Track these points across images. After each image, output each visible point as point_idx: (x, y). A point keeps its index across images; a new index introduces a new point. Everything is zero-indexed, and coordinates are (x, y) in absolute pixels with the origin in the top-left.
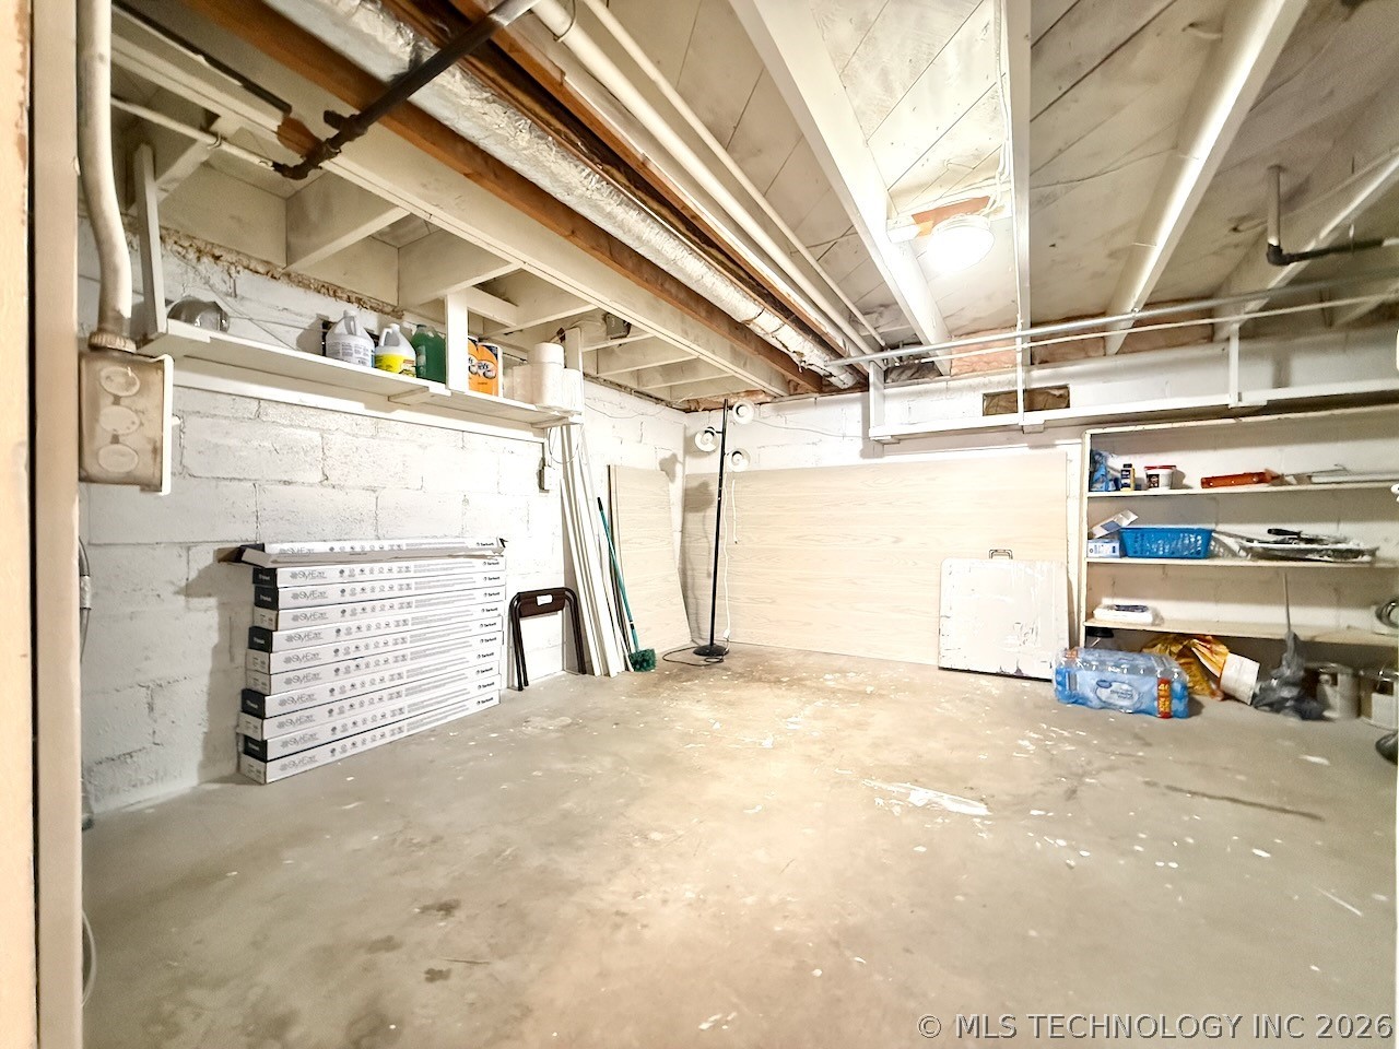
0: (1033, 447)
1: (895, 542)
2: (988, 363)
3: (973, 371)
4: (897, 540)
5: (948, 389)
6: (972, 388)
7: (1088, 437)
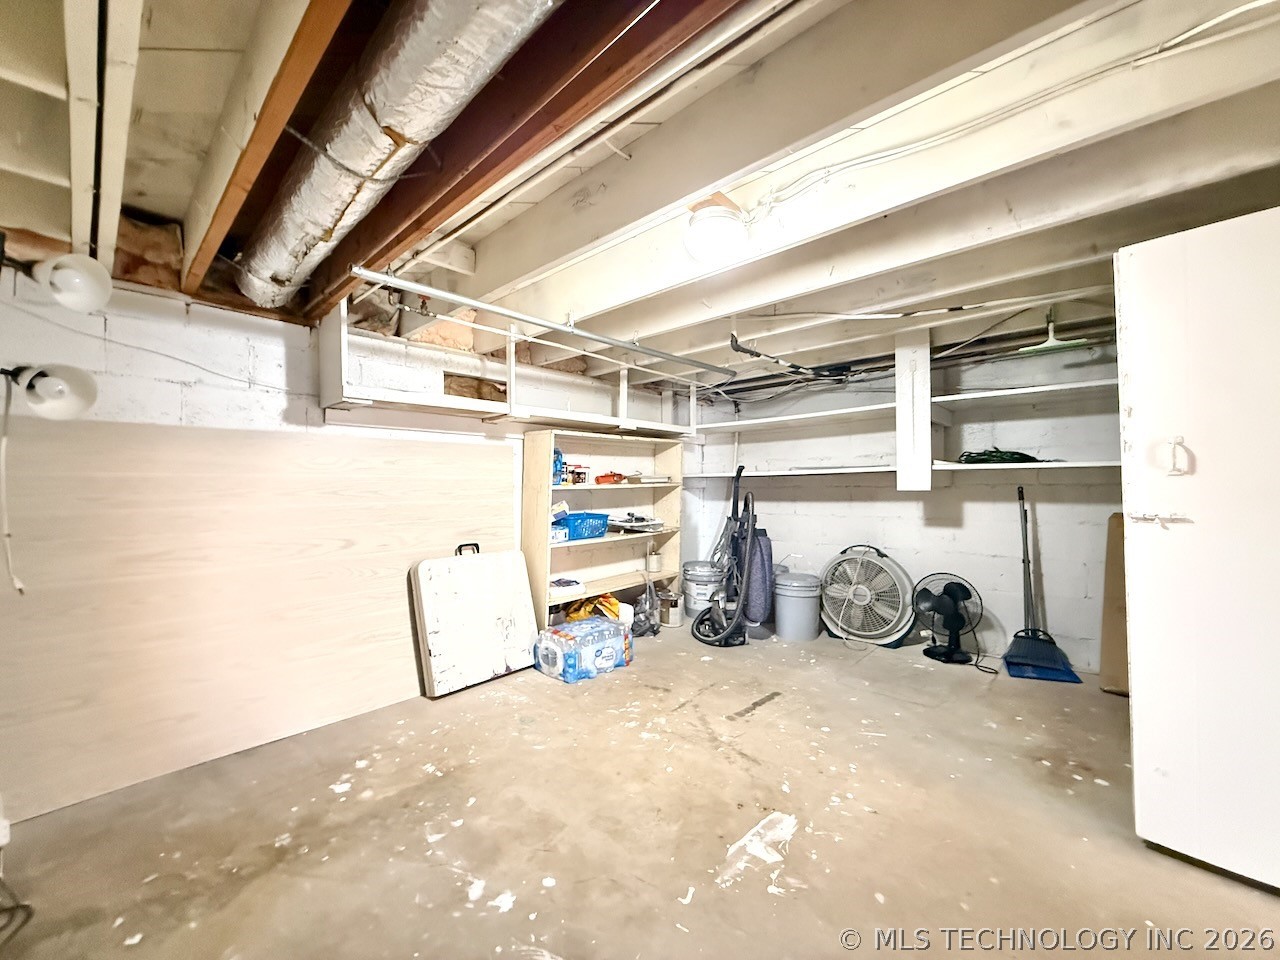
0: (490, 437)
1: (345, 547)
2: (445, 339)
3: (432, 342)
4: (349, 544)
5: (407, 355)
6: (434, 362)
7: (553, 436)
